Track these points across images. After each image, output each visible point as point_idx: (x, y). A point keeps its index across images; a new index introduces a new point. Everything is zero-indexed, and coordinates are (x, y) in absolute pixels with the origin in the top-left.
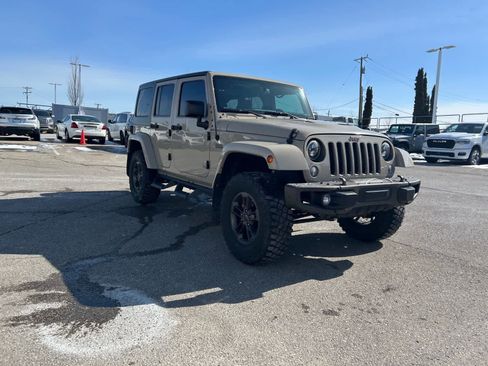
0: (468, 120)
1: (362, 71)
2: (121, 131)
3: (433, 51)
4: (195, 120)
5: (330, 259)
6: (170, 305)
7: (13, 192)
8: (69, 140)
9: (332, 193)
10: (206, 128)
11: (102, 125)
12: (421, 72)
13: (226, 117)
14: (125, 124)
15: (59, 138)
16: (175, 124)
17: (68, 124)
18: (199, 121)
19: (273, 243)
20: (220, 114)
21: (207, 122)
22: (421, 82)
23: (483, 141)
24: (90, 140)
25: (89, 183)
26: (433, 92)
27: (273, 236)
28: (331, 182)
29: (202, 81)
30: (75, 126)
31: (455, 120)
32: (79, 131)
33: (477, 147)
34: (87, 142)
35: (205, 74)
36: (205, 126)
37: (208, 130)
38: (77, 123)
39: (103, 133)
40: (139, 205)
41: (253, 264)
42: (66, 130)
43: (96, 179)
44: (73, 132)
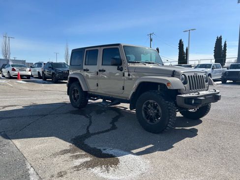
0: (202, 63)
1: (151, 40)
2: (39, 72)
3: (186, 31)
4: (116, 67)
5: (186, 128)
6: (138, 154)
7: (7, 107)
8: (11, 78)
9: (195, 98)
10: (121, 71)
11: (29, 69)
12: (181, 41)
13: (131, 65)
14: (41, 68)
15: (3, 76)
16: (101, 69)
17: (10, 69)
18: (118, 67)
19: (170, 123)
20: (129, 64)
21: (122, 68)
22: (181, 45)
23: (212, 71)
24: (22, 77)
25: (42, 100)
26: (187, 50)
27: (170, 120)
28: (192, 94)
29: (117, 49)
30: (14, 70)
31: (197, 63)
32: (16, 73)
33: (210, 75)
34: (22, 78)
35: (118, 45)
36: (121, 69)
37: (123, 71)
38: (15, 68)
39: (30, 73)
40: (77, 109)
41: (158, 133)
42: (9, 72)
43: (42, 98)
44: (13, 73)
